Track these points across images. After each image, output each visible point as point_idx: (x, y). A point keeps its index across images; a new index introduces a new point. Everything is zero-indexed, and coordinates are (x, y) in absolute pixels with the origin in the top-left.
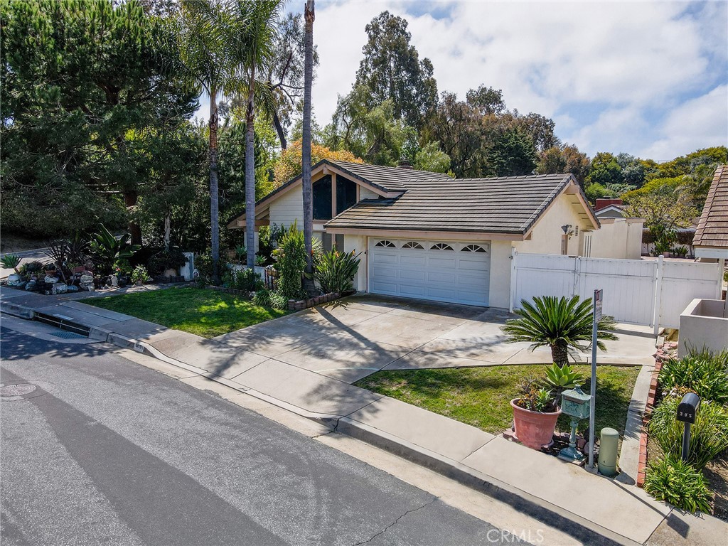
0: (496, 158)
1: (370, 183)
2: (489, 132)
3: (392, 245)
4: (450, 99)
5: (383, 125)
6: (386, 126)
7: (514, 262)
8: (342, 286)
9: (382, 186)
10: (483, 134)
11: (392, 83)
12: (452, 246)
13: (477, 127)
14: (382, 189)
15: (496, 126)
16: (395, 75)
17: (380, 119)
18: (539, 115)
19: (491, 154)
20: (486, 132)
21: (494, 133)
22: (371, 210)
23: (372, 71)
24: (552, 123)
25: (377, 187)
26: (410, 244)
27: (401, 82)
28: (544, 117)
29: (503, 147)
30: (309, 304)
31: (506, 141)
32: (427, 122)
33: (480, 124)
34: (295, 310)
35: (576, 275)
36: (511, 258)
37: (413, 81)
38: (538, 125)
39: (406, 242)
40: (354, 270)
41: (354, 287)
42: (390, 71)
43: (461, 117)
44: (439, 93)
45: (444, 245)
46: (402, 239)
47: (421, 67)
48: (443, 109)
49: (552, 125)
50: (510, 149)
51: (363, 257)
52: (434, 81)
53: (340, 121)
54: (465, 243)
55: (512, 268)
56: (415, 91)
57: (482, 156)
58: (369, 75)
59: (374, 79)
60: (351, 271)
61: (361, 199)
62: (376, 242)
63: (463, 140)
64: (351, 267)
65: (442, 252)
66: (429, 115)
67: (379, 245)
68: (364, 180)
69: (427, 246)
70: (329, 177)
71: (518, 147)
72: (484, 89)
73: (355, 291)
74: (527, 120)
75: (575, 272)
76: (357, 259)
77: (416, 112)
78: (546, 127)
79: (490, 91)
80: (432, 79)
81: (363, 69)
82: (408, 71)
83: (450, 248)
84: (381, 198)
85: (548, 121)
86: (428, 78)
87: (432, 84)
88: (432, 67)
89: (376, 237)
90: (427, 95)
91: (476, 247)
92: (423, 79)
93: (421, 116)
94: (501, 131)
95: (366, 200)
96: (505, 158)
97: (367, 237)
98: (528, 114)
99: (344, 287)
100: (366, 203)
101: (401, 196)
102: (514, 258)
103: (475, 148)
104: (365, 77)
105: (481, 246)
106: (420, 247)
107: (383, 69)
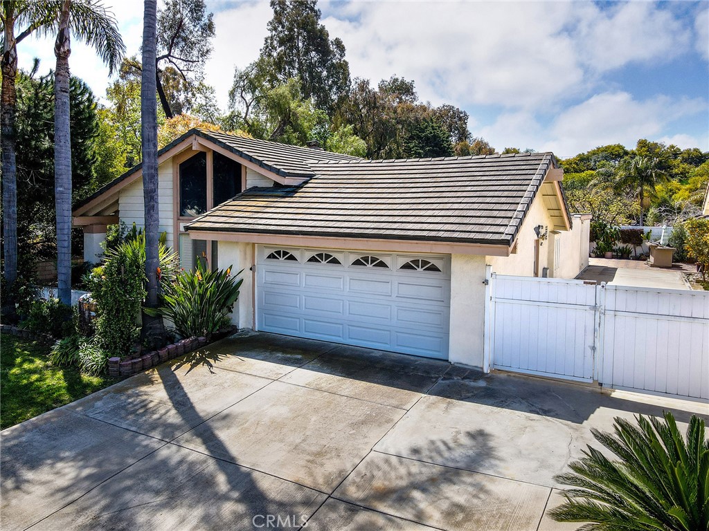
0: (413, 147)
1: (261, 164)
2: (405, 121)
3: (292, 258)
4: (363, 86)
5: (289, 103)
6: (293, 105)
7: (490, 290)
8: (211, 325)
9: (278, 167)
10: (398, 123)
11: (300, 63)
12: (386, 260)
13: (392, 115)
14: (278, 172)
15: (412, 115)
16: (303, 56)
17: (285, 97)
18: (453, 107)
19: (408, 143)
20: (401, 121)
21: (410, 122)
22: (261, 202)
23: (279, 50)
24: (465, 115)
25: (270, 168)
26: (320, 255)
27: (311, 63)
28: (458, 109)
29: (419, 137)
30: (148, 362)
31: (422, 131)
32: (339, 107)
33: (395, 112)
34: (121, 376)
35: (598, 314)
36: (486, 282)
37: (323, 62)
38: (453, 117)
39: (314, 254)
40: (233, 298)
41: (233, 322)
42: (298, 51)
43: (375, 104)
44: (352, 77)
45: (373, 260)
46: (308, 249)
47: (332, 48)
48: (356, 95)
49: (466, 117)
50: (427, 138)
51: (247, 276)
52: (346, 63)
53: (238, 97)
54: (406, 256)
55: (487, 299)
56: (325, 73)
57: (398, 147)
58: (275, 54)
59: (280, 57)
60: (228, 298)
61: (248, 187)
62: (268, 252)
63: (377, 129)
64: (227, 292)
65: (369, 270)
66: (341, 100)
67: (271, 256)
68: (251, 159)
69: (347, 260)
70: (201, 155)
71: (435, 137)
72: (396, 80)
73: (234, 329)
74: (441, 111)
75: (595, 308)
76: (237, 280)
77: (327, 96)
78: (460, 119)
79: (403, 82)
80: (344, 61)
81: (267, 47)
82: (317, 52)
83: (382, 264)
84: (277, 186)
85: (461, 113)
86: (340, 60)
87: (344, 67)
88: (344, 48)
89: (267, 246)
90: (339, 79)
91: (425, 263)
92: (334, 61)
93: (333, 101)
94: (417, 120)
95: (255, 189)
96: (422, 148)
97: (254, 244)
98: (442, 106)
99: (215, 325)
100: (256, 192)
101: (306, 182)
102: (491, 282)
103: (390, 137)
104: (270, 55)
105: (433, 262)
106: (335, 261)
107: (291, 48)
